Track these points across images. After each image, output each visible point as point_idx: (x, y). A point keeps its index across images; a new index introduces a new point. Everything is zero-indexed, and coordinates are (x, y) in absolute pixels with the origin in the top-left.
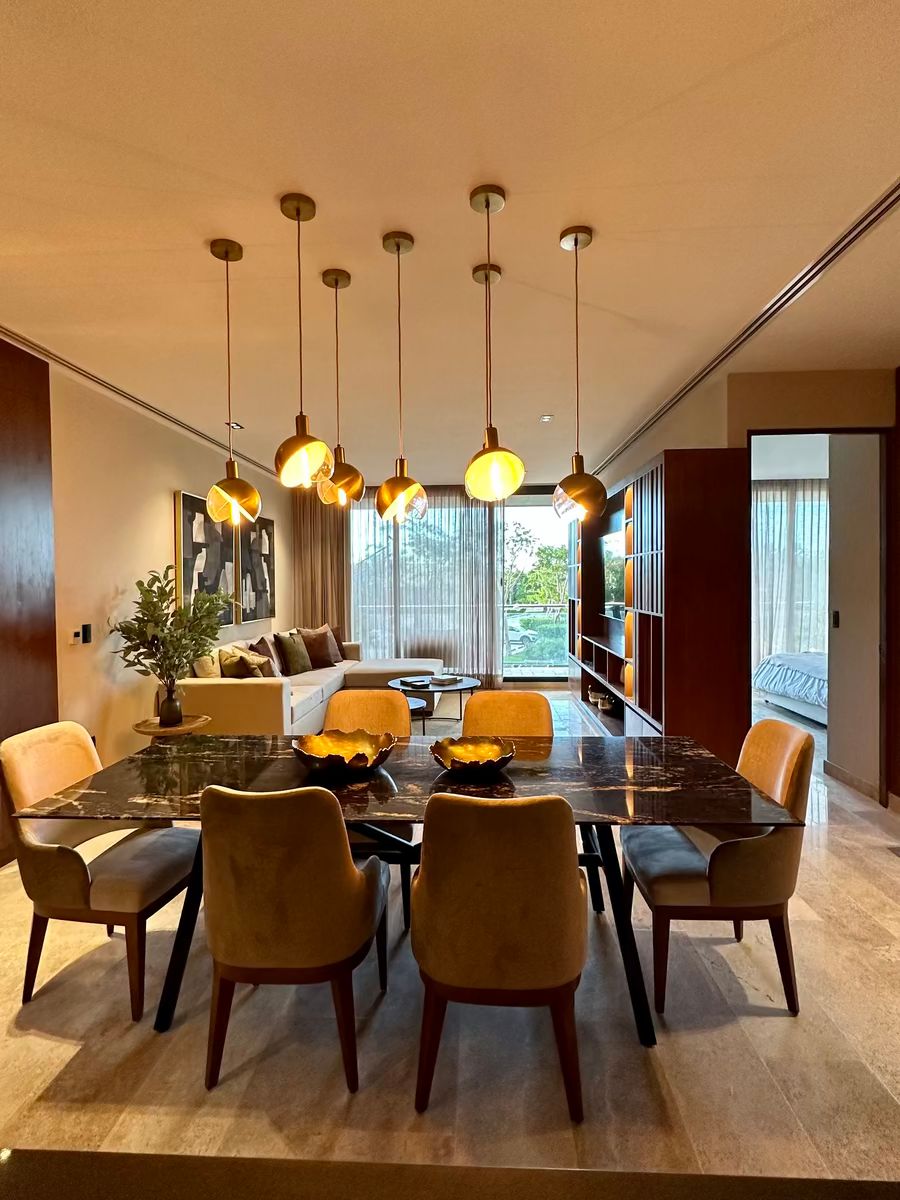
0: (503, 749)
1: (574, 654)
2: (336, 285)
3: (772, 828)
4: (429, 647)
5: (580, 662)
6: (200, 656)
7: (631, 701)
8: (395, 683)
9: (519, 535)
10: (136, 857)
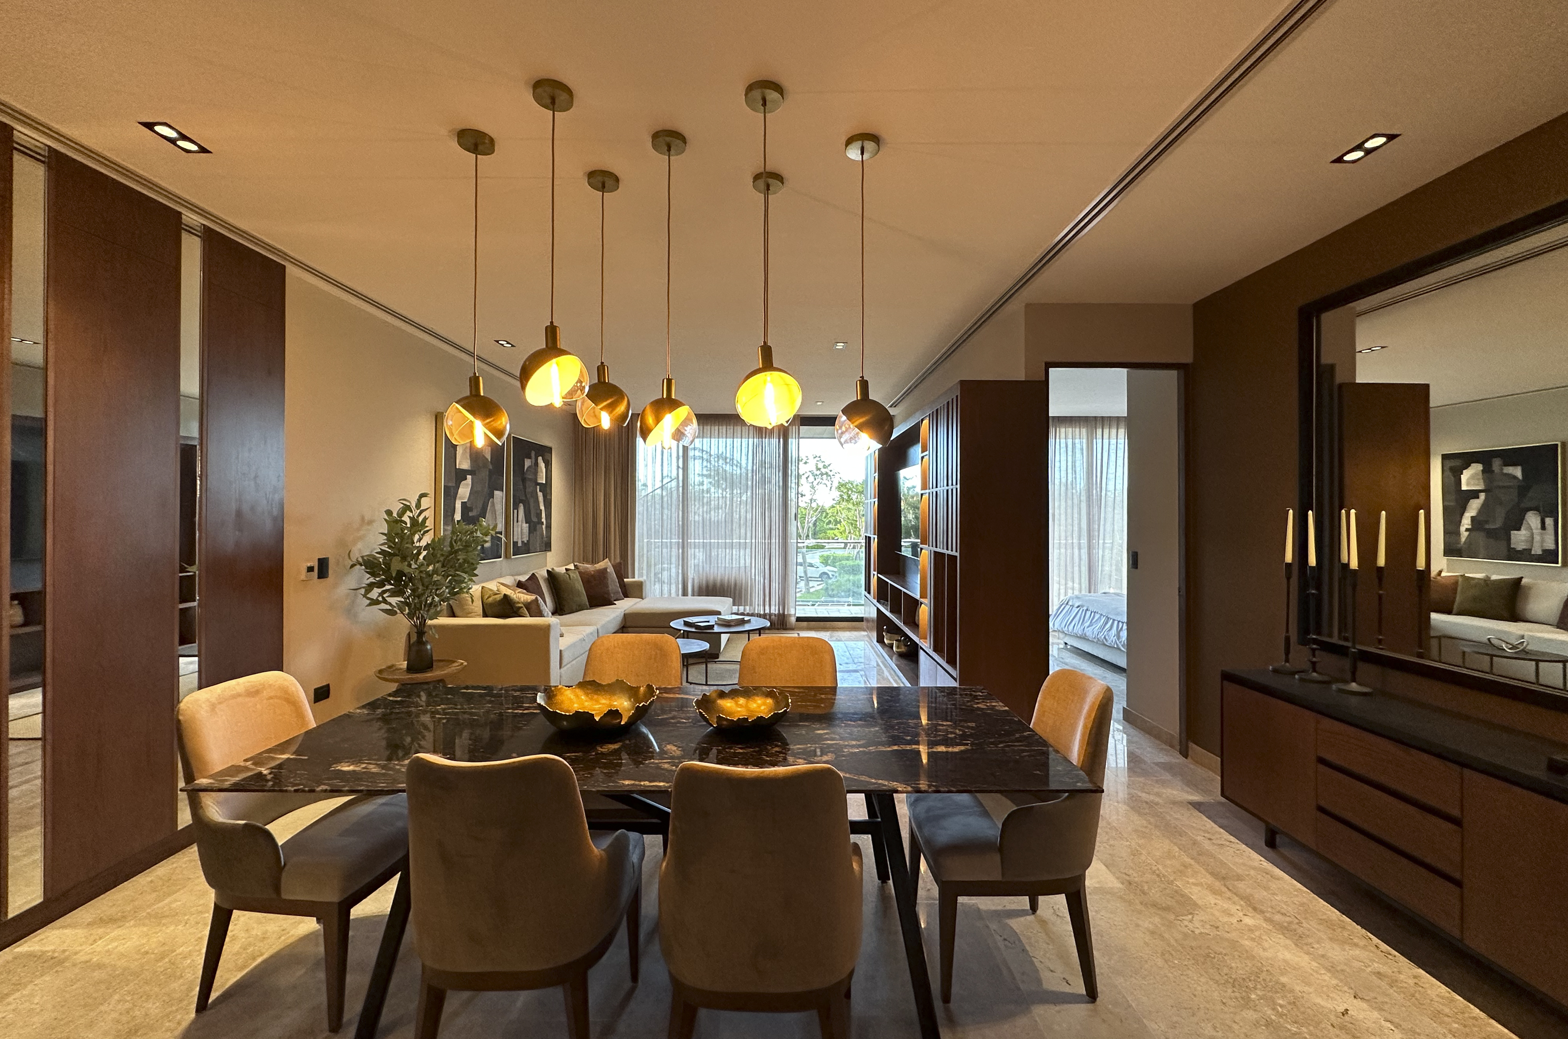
0: (777, 703)
1: (869, 593)
2: (603, 188)
3: (1067, 794)
4: (718, 585)
5: (875, 601)
6: (457, 593)
7: (926, 645)
8: (678, 624)
9: (819, 469)
10: (346, 833)
